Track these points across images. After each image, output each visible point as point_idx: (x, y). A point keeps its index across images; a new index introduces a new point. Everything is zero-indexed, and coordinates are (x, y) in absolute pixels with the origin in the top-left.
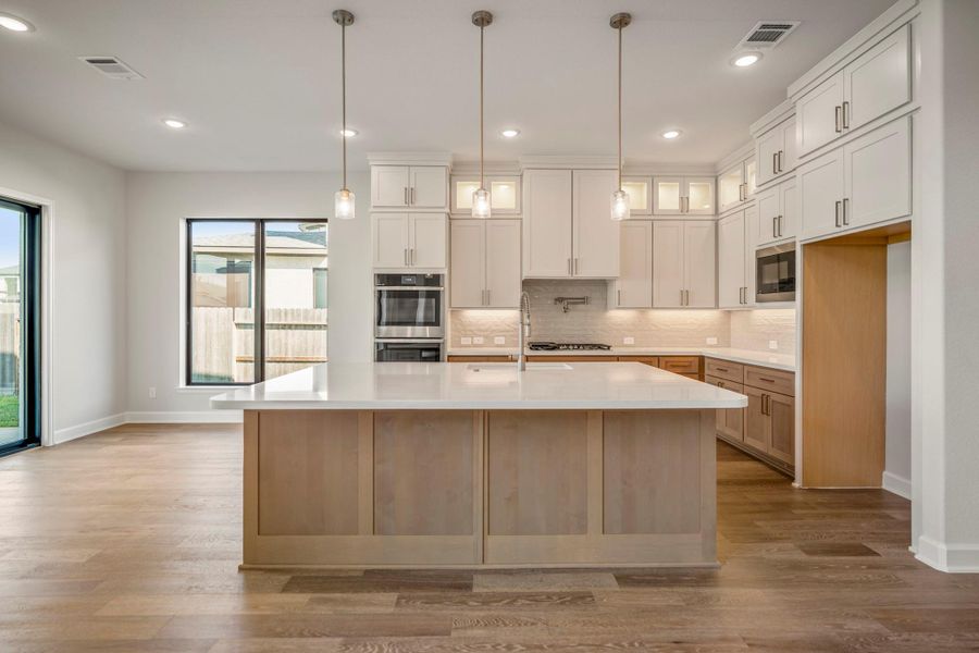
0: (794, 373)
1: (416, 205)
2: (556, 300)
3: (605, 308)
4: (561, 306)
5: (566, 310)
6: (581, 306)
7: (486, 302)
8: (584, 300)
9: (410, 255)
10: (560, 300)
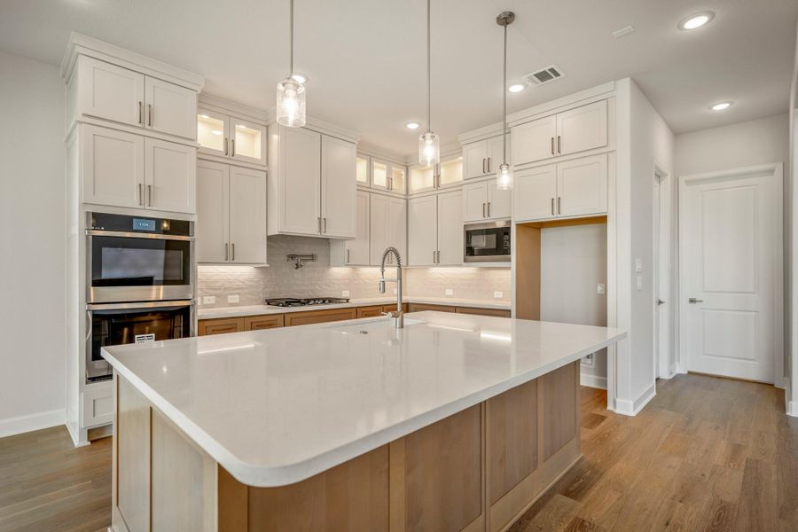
0: (510, 311)
1: (155, 128)
2: (289, 256)
3: (329, 265)
4: (294, 262)
5: (297, 266)
6: (309, 263)
7: (230, 256)
8: (312, 257)
9: (147, 192)
10: (292, 257)
